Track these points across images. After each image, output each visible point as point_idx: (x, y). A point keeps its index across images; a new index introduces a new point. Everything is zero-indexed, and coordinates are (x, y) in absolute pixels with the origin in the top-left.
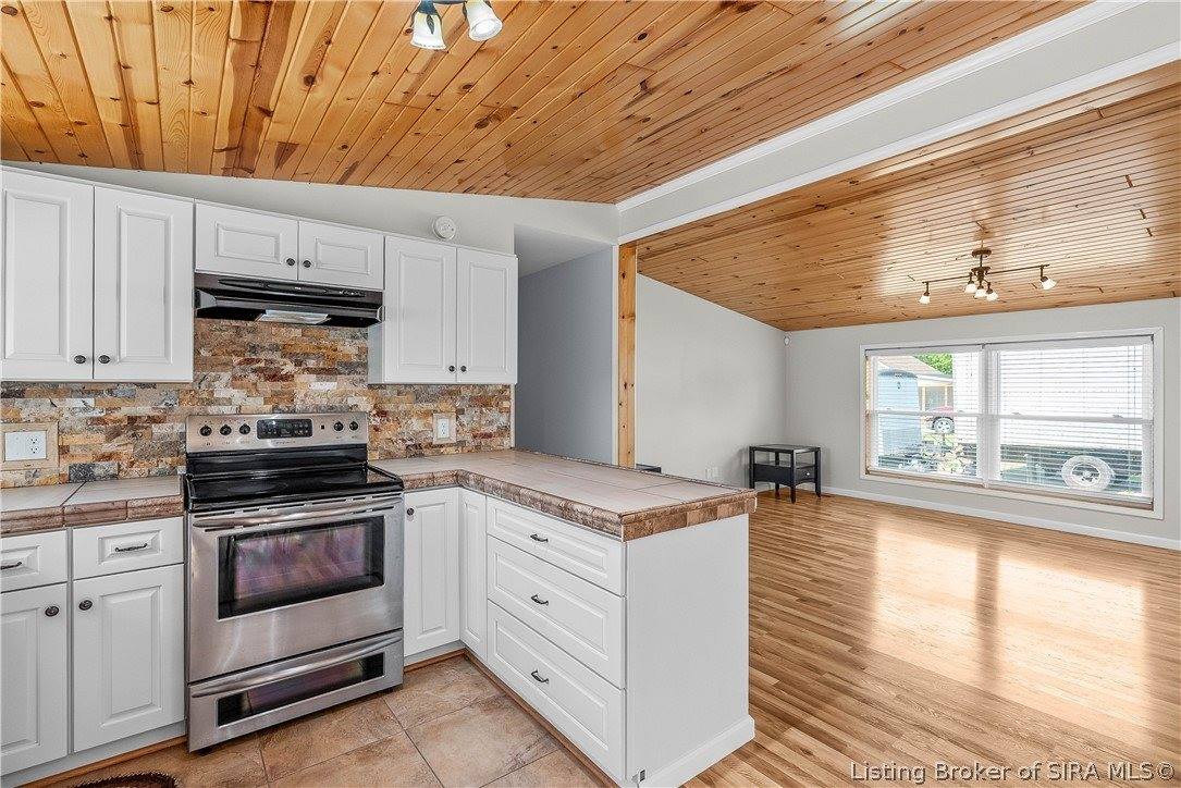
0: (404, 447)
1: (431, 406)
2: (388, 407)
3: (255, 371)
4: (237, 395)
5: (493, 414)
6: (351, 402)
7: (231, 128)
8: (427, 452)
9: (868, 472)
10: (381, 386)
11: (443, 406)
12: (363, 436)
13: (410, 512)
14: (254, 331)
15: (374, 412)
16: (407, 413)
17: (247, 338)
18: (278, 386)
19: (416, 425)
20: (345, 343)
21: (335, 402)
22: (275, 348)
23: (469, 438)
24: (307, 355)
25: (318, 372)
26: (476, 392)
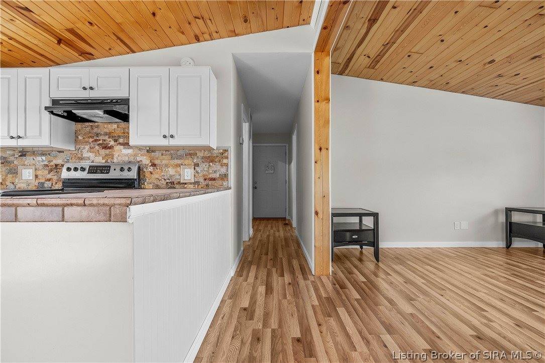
0: (165, 183)
1: (179, 162)
2: (156, 162)
3: (99, 145)
4: (91, 155)
5: (216, 167)
6: (139, 159)
8: (177, 186)
11: (187, 162)
14: (97, 127)
15: (150, 164)
16: (167, 166)
17: (95, 130)
18: (107, 151)
19: (171, 171)
21: (132, 159)
23: (201, 180)
24: (119, 137)
25: (123, 144)
26: (207, 154)
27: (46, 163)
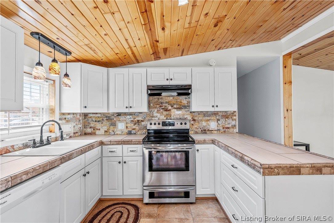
0: (201, 130)
1: (209, 118)
2: (195, 118)
3: (162, 109)
4: (158, 115)
5: (230, 121)
6: (185, 117)
7: (152, 48)
8: (208, 132)
10: (194, 112)
11: (212, 118)
12: (187, 127)
13: (198, 150)
14: (162, 98)
15: (192, 120)
16: (201, 120)
17: (160, 100)
18: (167, 113)
19: (204, 124)
20: (183, 100)
21: (181, 117)
22: (166, 103)
23: (221, 128)
24: (174, 104)
25: (178, 109)
26: (224, 114)
27: (132, 119)
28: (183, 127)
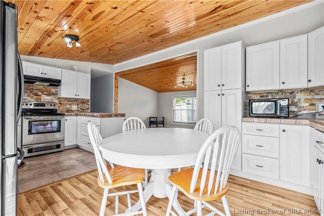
1: (71, 103)
2: (62, 103)
3: (32, 94)
4: (29, 98)
5: (85, 105)
6: (54, 101)
7: (31, 49)
8: (70, 112)
9: (173, 122)
10: (61, 98)
11: (74, 103)
12: (56, 107)
13: (66, 120)
14: (33, 86)
15: (59, 103)
16: (66, 104)
17: (31, 87)
18: (38, 97)
19: (68, 106)
20: (53, 90)
21: (50, 101)
22: (37, 90)
23: (80, 110)
24: (44, 91)
25: (46, 95)
26: (82, 101)
28: (52, 108)
